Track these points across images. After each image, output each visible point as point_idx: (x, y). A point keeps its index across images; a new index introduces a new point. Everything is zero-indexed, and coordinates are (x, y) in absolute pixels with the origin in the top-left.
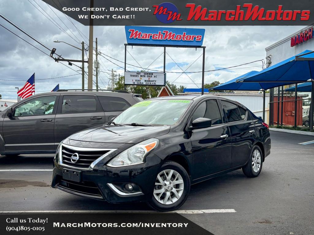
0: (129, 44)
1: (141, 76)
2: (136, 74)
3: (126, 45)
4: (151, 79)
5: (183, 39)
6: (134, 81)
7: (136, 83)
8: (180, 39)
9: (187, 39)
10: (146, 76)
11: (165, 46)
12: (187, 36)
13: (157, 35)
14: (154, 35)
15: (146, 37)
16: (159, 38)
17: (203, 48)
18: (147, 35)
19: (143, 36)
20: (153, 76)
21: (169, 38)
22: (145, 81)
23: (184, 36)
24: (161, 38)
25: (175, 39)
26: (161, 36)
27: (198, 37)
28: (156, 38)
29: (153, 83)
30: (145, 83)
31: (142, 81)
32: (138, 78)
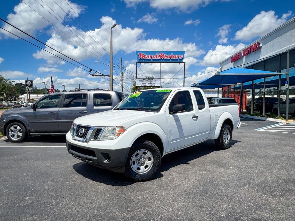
0: (139, 62)
1: (146, 81)
2: (143, 80)
3: (137, 63)
4: (152, 83)
5: (171, 58)
6: (142, 84)
7: (143, 86)
8: (169, 58)
9: (173, 58)
10: (149, 81)
11: (160, 62)
12: (174, 56)
13: (155, 56)
14: (153, 56)
15: (149, 58)
16: (156, 58)
17: (184, 63)
18: (149, 56)
19: (147, 57)
20: (153, 81)
21: (163, 57)
22: (149, 84)
23: (172, 56)
24: (158, 58)
25: (166, 58)
26: (157, 56)
27: (180, 56)
28: (155, 58)
29: (153, 85)
30: (148, 85)
31: (146, 84)
32: (144, 82)
